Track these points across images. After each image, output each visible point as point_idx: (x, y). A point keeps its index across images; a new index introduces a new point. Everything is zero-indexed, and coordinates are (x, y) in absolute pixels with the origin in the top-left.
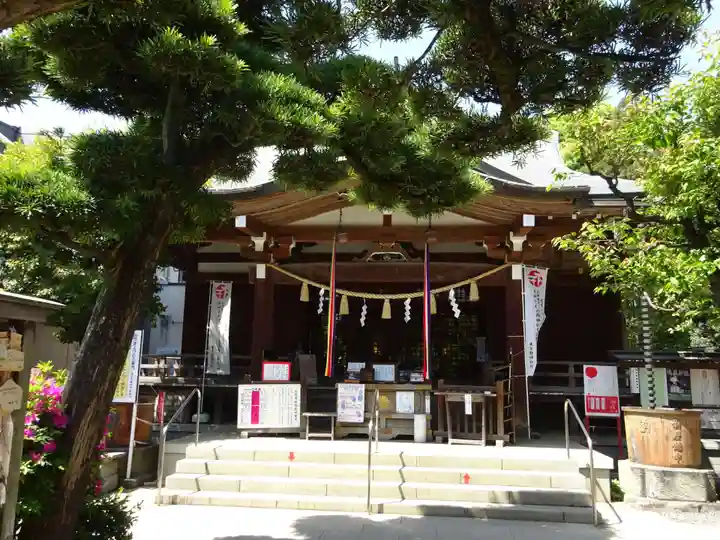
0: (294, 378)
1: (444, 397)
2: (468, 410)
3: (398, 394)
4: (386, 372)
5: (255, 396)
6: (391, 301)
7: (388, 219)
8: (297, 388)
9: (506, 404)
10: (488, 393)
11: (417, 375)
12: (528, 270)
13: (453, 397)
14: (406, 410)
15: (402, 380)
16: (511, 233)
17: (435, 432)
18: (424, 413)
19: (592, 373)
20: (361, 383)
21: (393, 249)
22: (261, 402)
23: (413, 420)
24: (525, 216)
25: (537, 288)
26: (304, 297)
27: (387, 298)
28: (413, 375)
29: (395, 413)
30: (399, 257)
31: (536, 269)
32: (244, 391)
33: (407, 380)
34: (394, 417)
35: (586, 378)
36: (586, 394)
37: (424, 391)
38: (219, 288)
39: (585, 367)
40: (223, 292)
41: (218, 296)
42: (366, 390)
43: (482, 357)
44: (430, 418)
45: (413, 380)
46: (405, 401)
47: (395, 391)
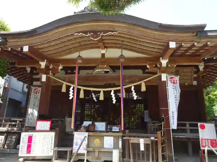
0: (52, 129)
1: (129, 140)
2: (142, 148)
3: (105, 138)
4: (101, 126)
5: (30, 139)
6: (104, 91)
7: (103, 55)
8: (53, 134)
9: (162, 144)
10: (153, 138)
11: (116, 128)
12: (169, 77)
13: (133, 140)
14: (109, 147)
15: (108, 130)
16: (161, 58)
17: (124, 159)
18: (118, 148)
19: (203, 127)
20: (86, 131)
21: (105, 68)
22: (32, 142)
23: (112, 152)
24: (170, 43)
25: (175, 85)
26: (64, 90)
27: (102, 90)
28: (114, 128)
29: (103, 148)
30: (108, 72)
31: (173, 76)
32: (24, 136)
33: (111, 130)
34: (103, 150)
35: (200, 130)
36: (200, 138)
37: (119, 136)
38: (35, 89)
39: (199, 124)
40: (37, 91)
41: (34, 93)
42: (88, 136)
43: (147, 119)
44: (121, 151)
45: (113, 130)
46: (108, 141)
47: (103, 136)
